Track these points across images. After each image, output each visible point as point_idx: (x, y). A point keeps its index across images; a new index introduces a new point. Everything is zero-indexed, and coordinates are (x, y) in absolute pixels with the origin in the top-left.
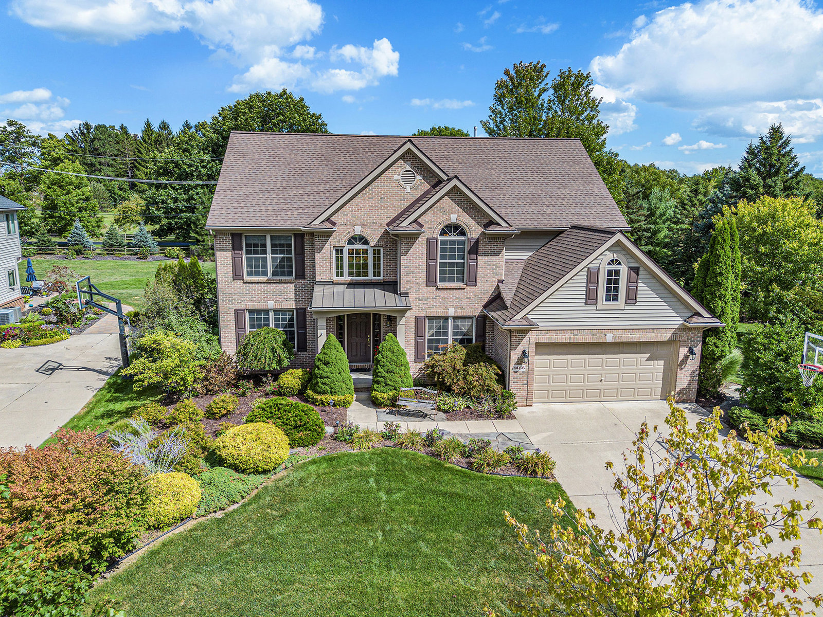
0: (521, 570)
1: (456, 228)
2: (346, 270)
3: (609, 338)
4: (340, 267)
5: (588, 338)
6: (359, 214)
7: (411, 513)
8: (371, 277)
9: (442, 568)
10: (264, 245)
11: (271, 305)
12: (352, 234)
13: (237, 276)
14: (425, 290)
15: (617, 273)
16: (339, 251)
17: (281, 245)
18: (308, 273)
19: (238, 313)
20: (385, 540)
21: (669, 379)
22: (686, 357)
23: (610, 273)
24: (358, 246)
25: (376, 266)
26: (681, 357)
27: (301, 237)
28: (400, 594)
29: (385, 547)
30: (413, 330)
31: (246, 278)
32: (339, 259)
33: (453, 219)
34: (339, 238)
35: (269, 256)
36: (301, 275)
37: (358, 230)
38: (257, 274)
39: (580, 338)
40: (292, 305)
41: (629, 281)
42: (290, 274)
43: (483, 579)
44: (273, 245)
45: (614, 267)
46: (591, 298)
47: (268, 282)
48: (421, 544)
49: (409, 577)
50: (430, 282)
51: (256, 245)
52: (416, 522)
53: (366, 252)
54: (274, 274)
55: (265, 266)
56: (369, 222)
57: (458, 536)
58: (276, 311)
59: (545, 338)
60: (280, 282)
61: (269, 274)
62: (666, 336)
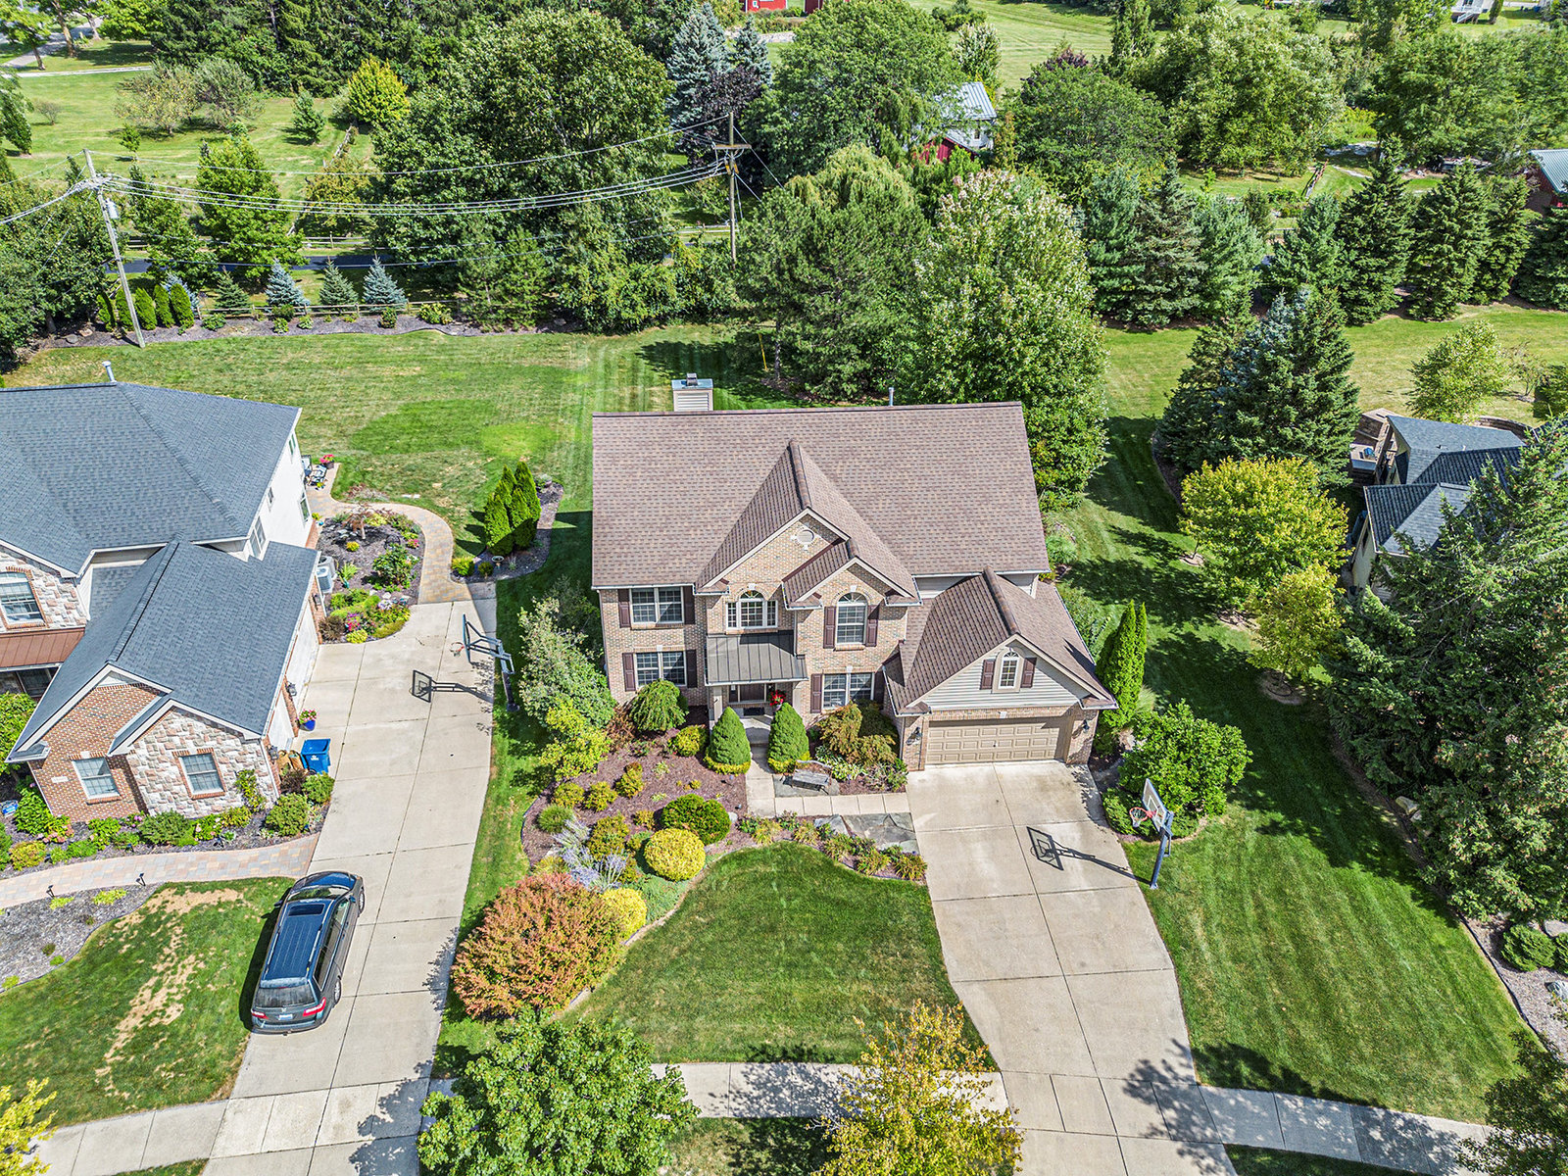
0: (881, 979)
1: (858, 597)
2: (739, 620)
3: (1003, 715)
4: (732, 619)
5: (982, 715)
6: (753, 572)
7: (806, 921)
8: (764, 626)
9: (827, 977)
10: (652, 597)
11: (660, 648)
12: (746, 590)
13: (624, 623)
14: (821, 651)
15: (1014, 663)
16: (732, 605)
17: (669, 594)
18: (698, 618)
19: (626, 656)
20: (787, 950)
21: (1063, 744)
22: (1080, 729)
23: (1006, 663)
24: (752, 599)
25: (771, 616)
26: (1075, 728)
27: (694, 591)
28: (798, 998)
29: (787, 958)
30: (809, 686)
31: (634, 624)
32: (732, 612)
33: (853, 589)
34: (734, 594)
35: (657, 605)
36: (690, 619)
37: (752, 587)
38: (645, 619)
39: (974, 716)
40: (682, 647)
41: (1025, 669)
42: (679, 618)
43: (855, 987)
44: (661, 594)
45: (1012, 658)
46: (986, 683)
47: (658, 627)
48: (813, 954)
49: (803, 984)
50: (828, 643)
51: (643, 598)
52: (809, 932)
53: (759, 604)
54: (662, 619)
55: (653, 613)
56: (764, 579)
57: (840, 947)
58: (665, 652)
59: (938, 717)
60: (669, 627)
61: (658, 616)
62: (1062, 712)
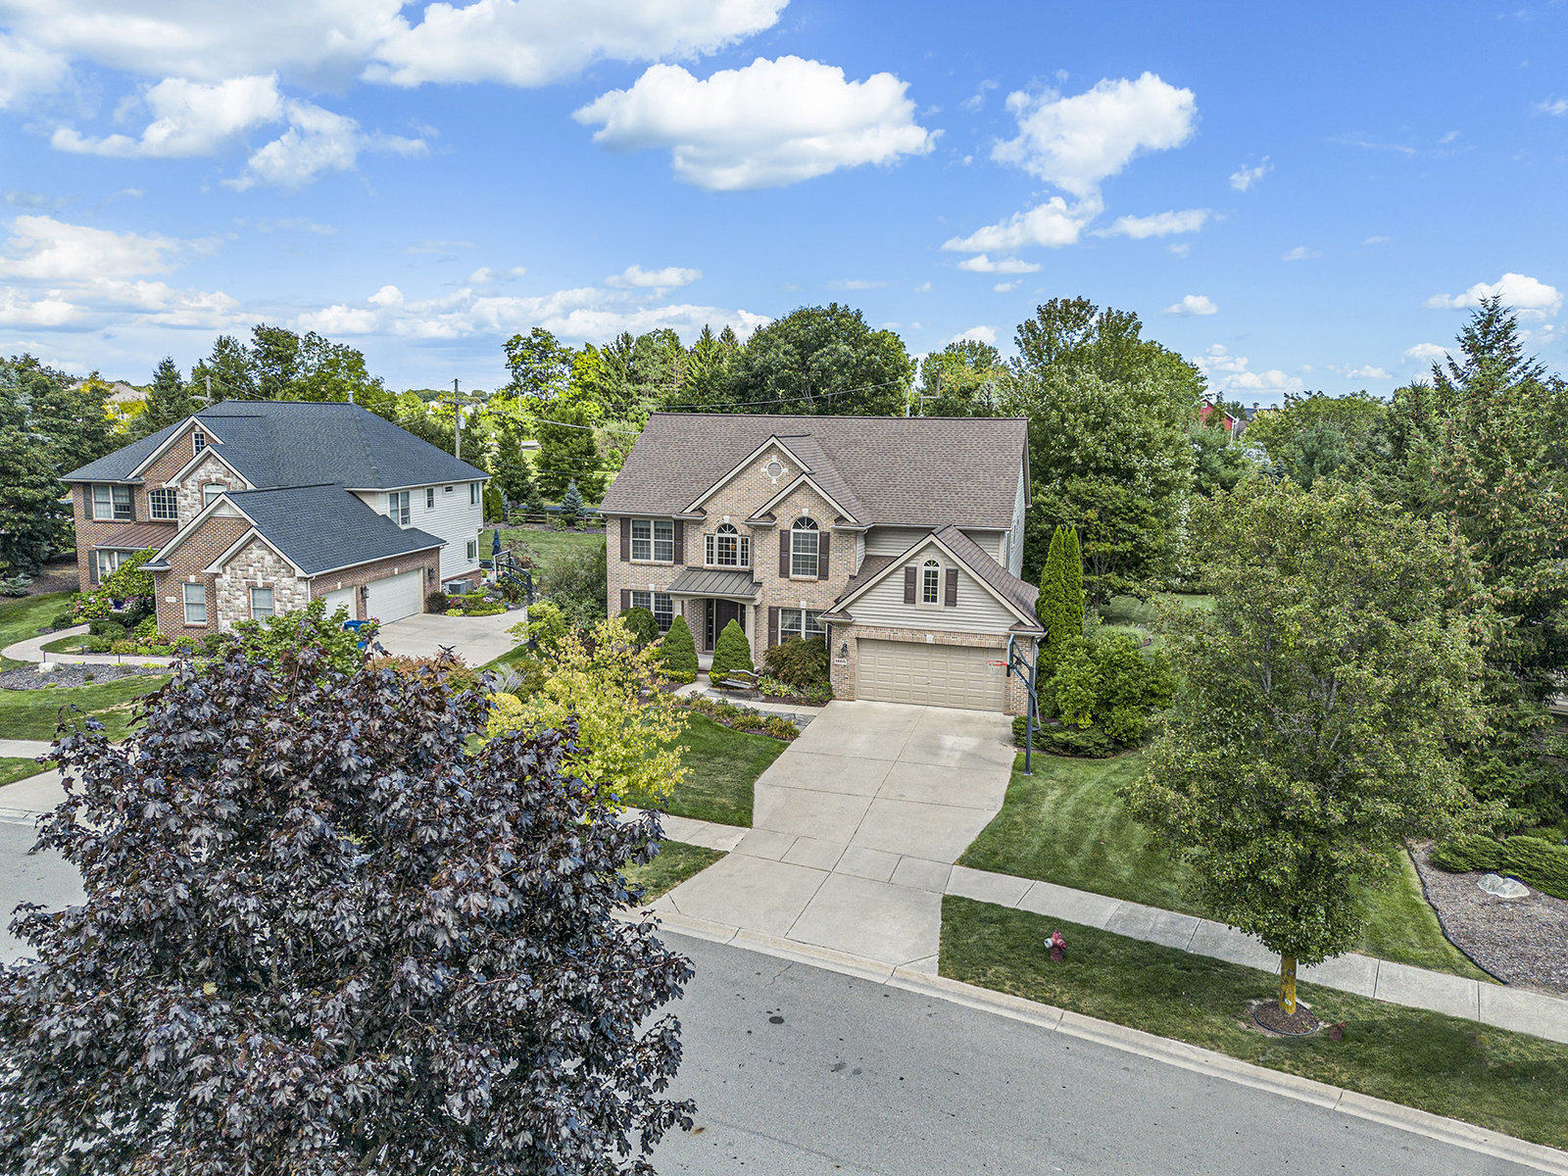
1: (811, 523)
2: (716, 557)
3: (930, 639)
4: (710, 554)
5: (908, 637)
6: (728, 504)
8: (738, 566)
10: (649, 530)
11: (652, 588)
12: (721, 523)
13: (624, 557)
14: (777, 580)
15: (935, 574)
16: (710, 539)
17: (664, 531)
18: (684, 558)
19: (624, 594)
24: (727, 535)
25: (744, 555)
27: (680, 524)
30: (767, 620)
31: (632, 560)
32: (710, 547)
33: (805, 512)
34: (710, 526)
35: (652, 540)
36: (678, 560)
37: (727, 520)
38: (642, 557)
39: (900, 636)
41: (947, 583)
42: (670, 558)
44: (656, 530)
45: (931, 568)
46: (909, 598)
47: (651, 565)
50: (783, 573)
51: (642, 530)
53: (734, 540)
54: (656, 558)
55: (648, 550)
56: (737, 512)
58: (657, 595)
59: (864, 634)
60: (660, 566)
61: (652, 557)
62: (990, 642)
